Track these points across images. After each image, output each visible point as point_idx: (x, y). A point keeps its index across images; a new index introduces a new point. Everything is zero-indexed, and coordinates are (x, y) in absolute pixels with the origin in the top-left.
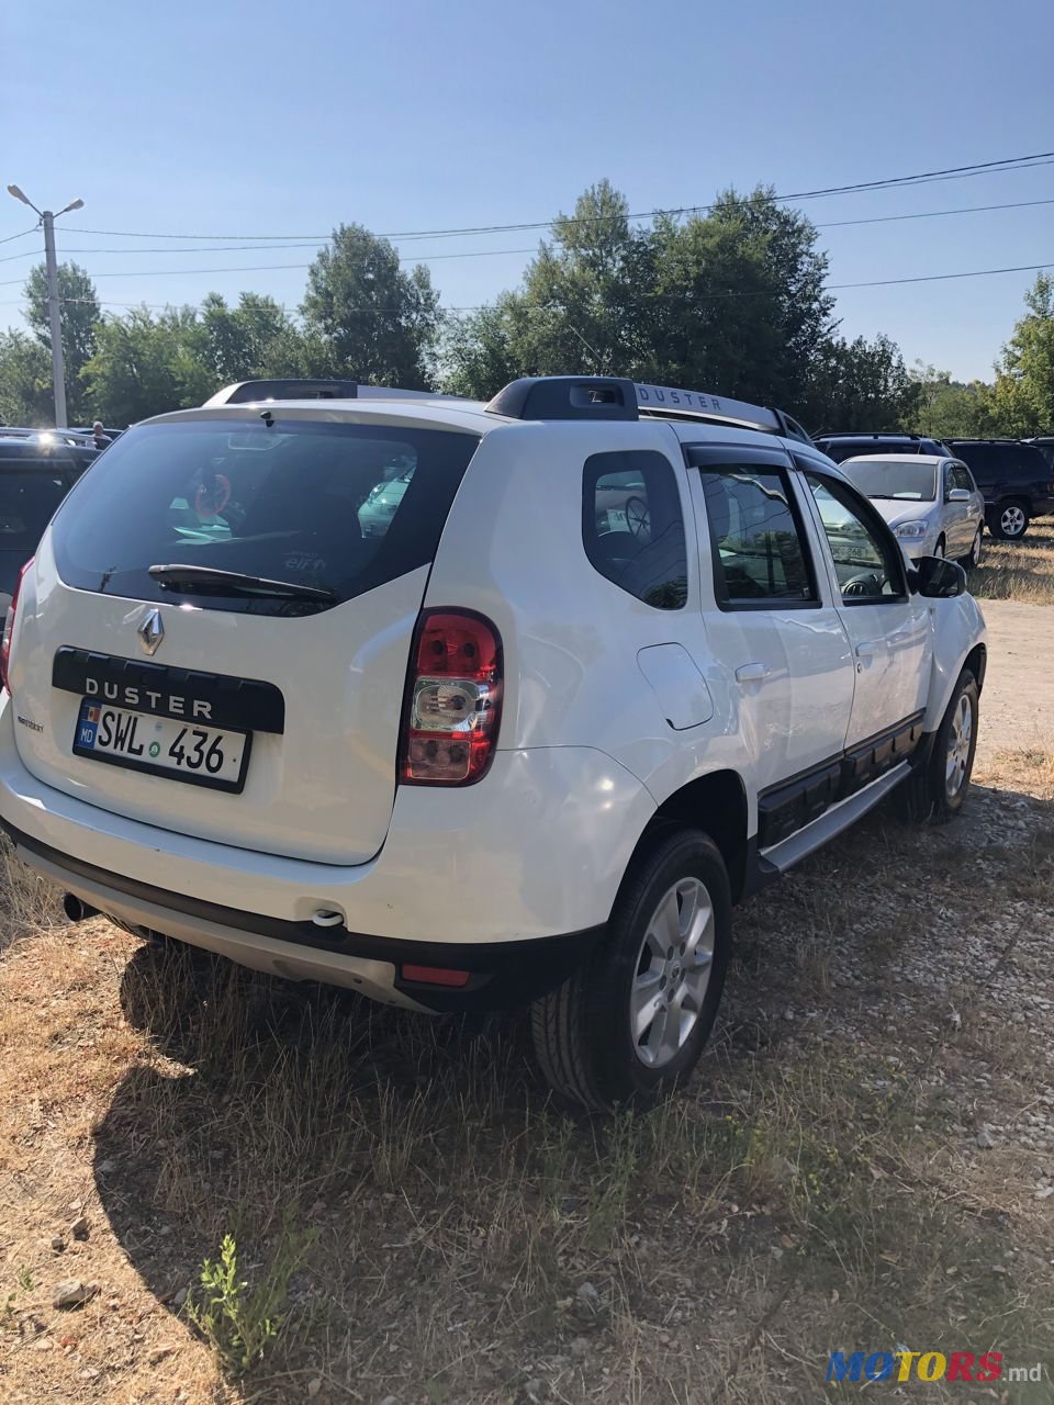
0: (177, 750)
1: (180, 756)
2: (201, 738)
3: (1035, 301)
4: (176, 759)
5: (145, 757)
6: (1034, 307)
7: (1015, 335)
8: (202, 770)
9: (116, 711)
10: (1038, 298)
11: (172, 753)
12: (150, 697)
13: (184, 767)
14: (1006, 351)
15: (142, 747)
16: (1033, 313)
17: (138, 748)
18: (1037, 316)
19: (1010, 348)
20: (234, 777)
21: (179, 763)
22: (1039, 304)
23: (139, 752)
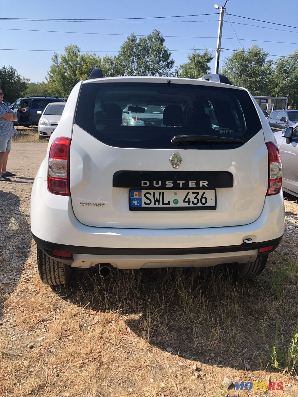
0: (187, 200)
1: (189, 202)
2: (196, 194)
3: (54, 61)
4: (187, 203)
5: (172, 205)
6: (54, 62)
7: (50, 70)
8: (200, 205)
9: (151, 192)
10: (55, 59)
11: (184, 201)
12: (179, 183)
13: (191, 205)
14: (49, 74)
15: (169, 202)
16: (54, 64)
17: (168, 202)
18: (55, 64)
19: (50, 73)
20: (213, 205)
21: (189, 204)
22: (56, 61)
23: (169, 203)
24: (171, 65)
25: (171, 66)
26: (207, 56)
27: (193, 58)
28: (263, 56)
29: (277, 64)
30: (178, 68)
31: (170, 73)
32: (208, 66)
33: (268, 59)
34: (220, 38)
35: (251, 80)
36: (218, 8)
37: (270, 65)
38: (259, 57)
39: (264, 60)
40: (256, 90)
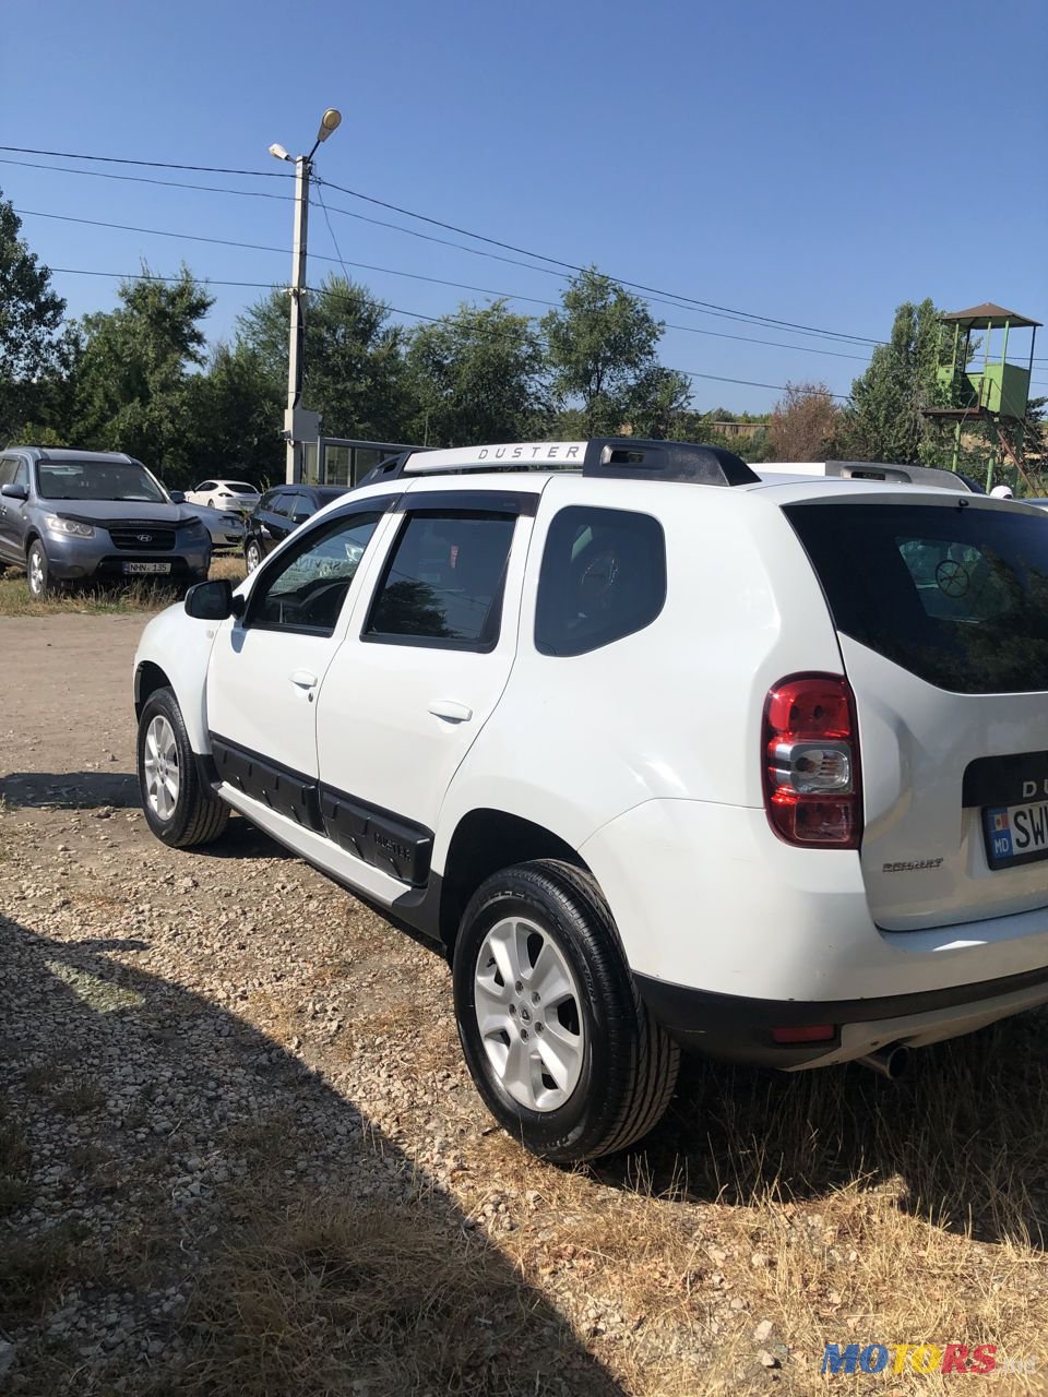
24: (51, 313)
25: (54, 316)
26: (190, 294)
27: (138, 298)
28: (371, 315)
29: (411, 342)
30: (76, 327)
31: (50, 342)
32: (193, 331)
33: (385, 325)
34: (303, 254)
35: (339, 386)
36: (286, 158)
37: (394, 345)
38: (358, 315)
39: (374, 325)
40: (359, 422)
